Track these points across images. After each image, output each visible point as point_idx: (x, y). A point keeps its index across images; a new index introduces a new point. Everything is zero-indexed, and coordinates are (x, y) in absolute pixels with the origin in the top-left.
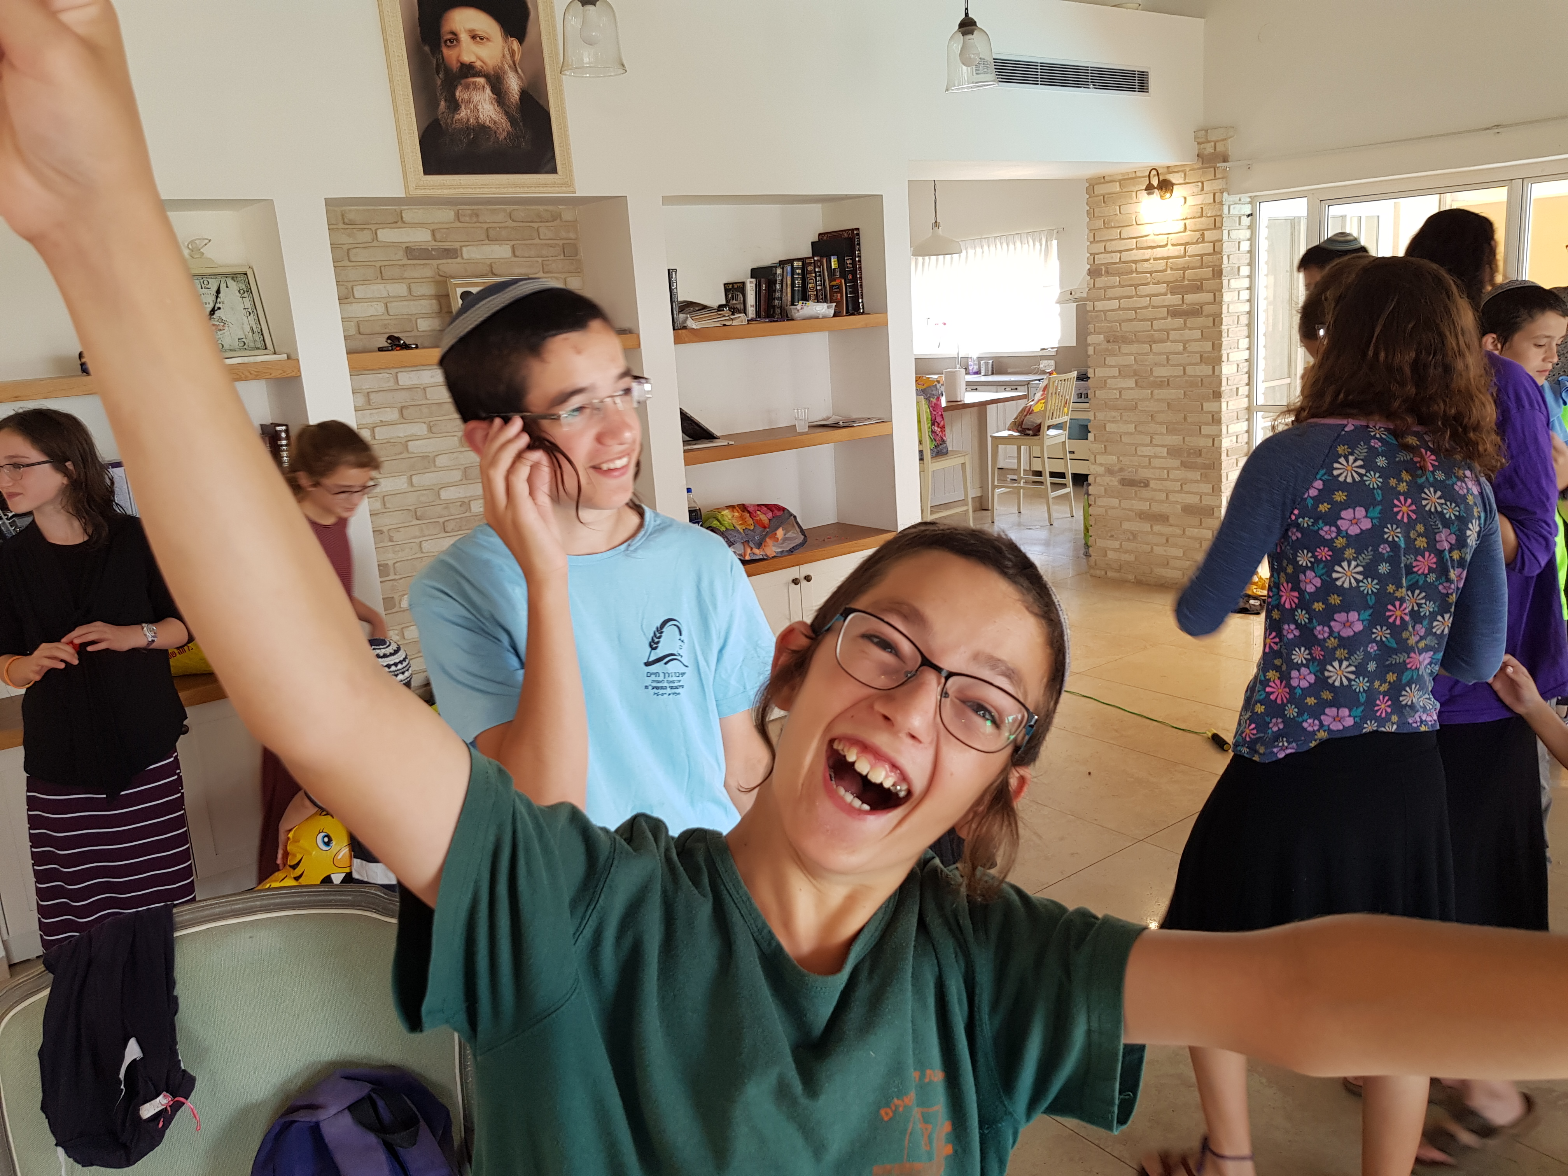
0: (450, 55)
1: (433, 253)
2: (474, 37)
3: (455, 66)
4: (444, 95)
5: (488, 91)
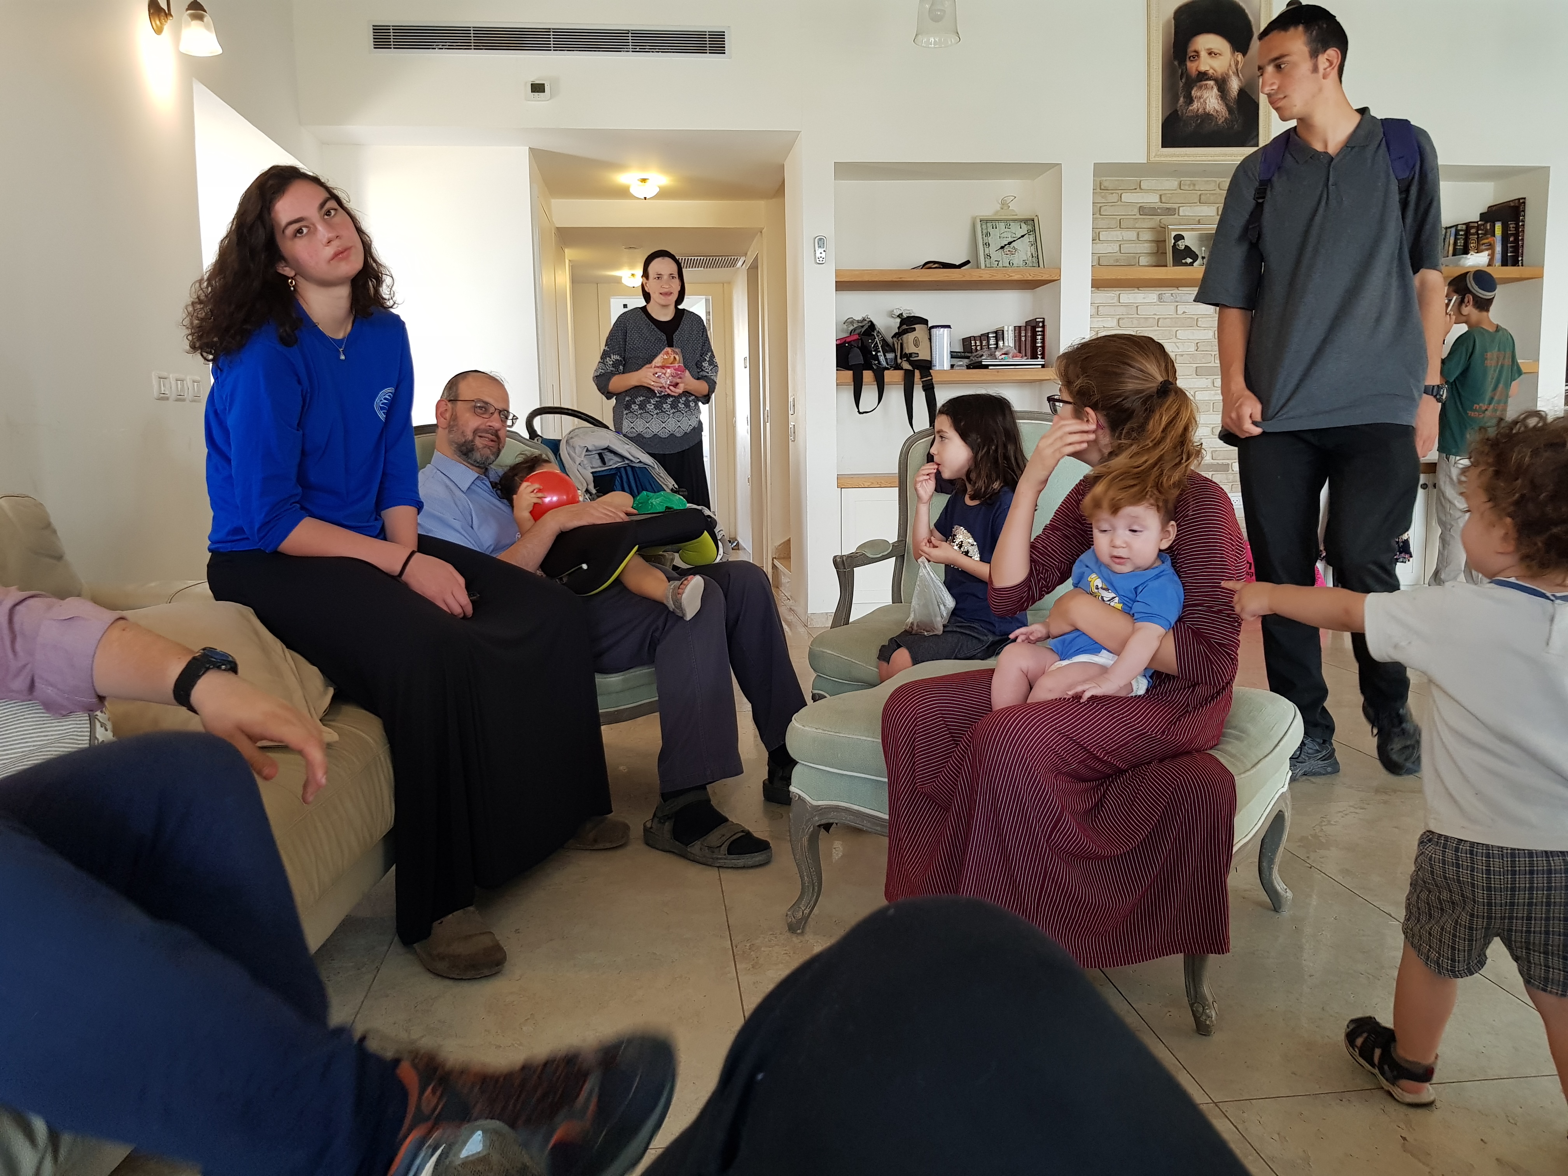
0: (1192, 67)
1: (1159, 210)
2: (1210, 54)
3: (1194, 73)
4: (1183, 94)
5: (1215, 90)
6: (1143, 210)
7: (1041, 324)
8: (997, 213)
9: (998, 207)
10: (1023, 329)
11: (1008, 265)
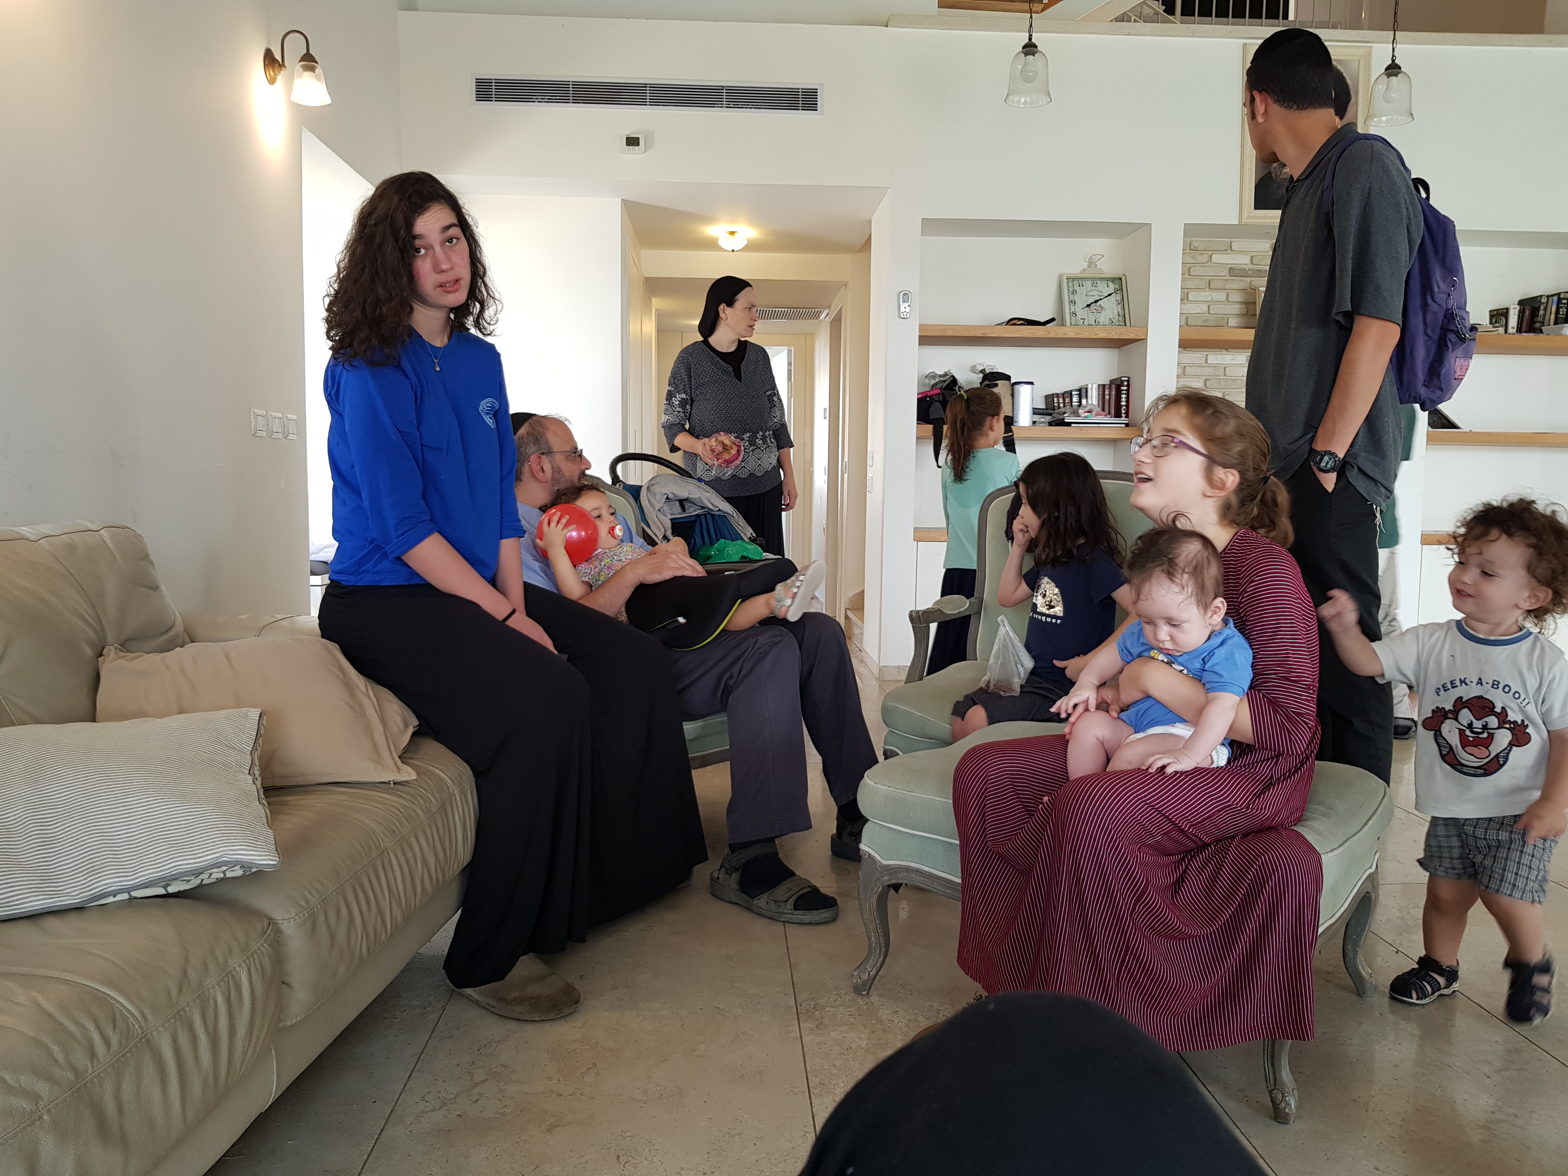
1: (1247, 272)
6: (1234, 272)
7: (1126, 383)
8: (1084, 271)
9: (1085, 265)
10: (1107, 387)
11: (1094, 323)
